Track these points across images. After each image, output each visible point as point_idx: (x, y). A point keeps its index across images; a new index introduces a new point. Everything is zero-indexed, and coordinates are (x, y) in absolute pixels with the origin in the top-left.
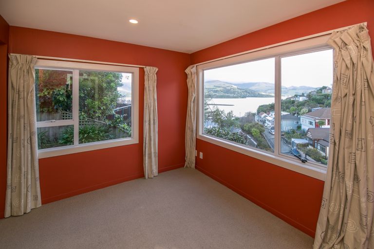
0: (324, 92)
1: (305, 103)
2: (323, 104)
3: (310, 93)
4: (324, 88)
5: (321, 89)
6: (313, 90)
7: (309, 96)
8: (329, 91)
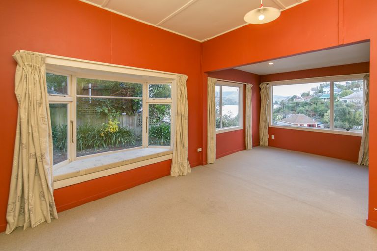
0: (295, 100)
1: (280, 110)
2: (295, 111)
3: (282, 101)
4: (295, 97)
5: (292, 98)
6: (285, 99)
7: (282, 104)
8: (299, 99)
